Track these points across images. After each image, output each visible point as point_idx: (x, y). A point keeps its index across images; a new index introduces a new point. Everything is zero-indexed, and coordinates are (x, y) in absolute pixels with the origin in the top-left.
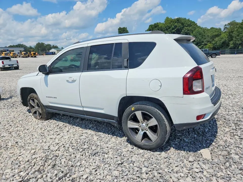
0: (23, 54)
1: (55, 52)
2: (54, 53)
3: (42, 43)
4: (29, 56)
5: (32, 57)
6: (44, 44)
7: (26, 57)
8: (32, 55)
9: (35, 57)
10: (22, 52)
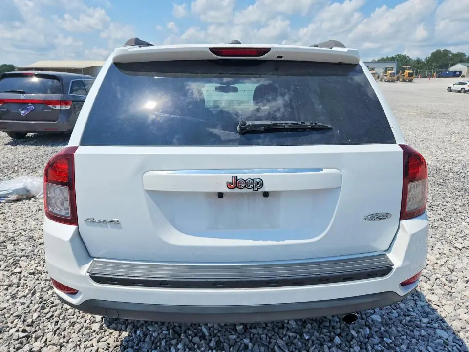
0: (389, 76)
1: (460, 72)
2: (458, 73)
3: (445, 51)
4: (398, 79)
5: (404, 81)
6: (450, 52)
7: (393, 81)
8: (405, 77)
9: (411, 81)
10: (389, 70)
